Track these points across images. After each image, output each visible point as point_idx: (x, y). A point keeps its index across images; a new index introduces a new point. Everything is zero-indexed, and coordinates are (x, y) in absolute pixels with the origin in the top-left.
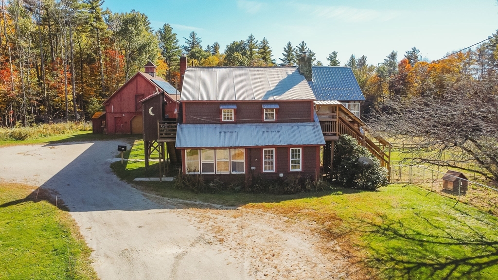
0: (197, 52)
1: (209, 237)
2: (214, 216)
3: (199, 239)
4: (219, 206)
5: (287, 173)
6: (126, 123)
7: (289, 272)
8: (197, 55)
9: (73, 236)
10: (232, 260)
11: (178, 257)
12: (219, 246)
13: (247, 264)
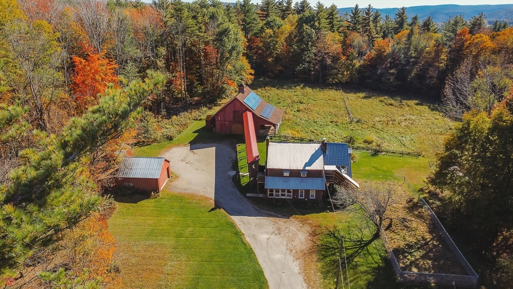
0: (272, 22)
1: (276, 232)
2: (278, 222)
3: (273, 232)
4: (280, 216)
5: (309, 199)
6: (227, 127)
7: (295, 246)
8: (272, 24)
9: (237, 228)
10: (282, 241)
11: (268, 239)
12: (279, 236)
13: (285, 243)
